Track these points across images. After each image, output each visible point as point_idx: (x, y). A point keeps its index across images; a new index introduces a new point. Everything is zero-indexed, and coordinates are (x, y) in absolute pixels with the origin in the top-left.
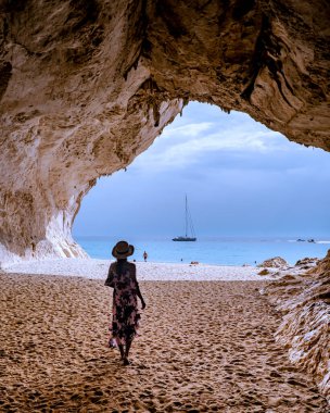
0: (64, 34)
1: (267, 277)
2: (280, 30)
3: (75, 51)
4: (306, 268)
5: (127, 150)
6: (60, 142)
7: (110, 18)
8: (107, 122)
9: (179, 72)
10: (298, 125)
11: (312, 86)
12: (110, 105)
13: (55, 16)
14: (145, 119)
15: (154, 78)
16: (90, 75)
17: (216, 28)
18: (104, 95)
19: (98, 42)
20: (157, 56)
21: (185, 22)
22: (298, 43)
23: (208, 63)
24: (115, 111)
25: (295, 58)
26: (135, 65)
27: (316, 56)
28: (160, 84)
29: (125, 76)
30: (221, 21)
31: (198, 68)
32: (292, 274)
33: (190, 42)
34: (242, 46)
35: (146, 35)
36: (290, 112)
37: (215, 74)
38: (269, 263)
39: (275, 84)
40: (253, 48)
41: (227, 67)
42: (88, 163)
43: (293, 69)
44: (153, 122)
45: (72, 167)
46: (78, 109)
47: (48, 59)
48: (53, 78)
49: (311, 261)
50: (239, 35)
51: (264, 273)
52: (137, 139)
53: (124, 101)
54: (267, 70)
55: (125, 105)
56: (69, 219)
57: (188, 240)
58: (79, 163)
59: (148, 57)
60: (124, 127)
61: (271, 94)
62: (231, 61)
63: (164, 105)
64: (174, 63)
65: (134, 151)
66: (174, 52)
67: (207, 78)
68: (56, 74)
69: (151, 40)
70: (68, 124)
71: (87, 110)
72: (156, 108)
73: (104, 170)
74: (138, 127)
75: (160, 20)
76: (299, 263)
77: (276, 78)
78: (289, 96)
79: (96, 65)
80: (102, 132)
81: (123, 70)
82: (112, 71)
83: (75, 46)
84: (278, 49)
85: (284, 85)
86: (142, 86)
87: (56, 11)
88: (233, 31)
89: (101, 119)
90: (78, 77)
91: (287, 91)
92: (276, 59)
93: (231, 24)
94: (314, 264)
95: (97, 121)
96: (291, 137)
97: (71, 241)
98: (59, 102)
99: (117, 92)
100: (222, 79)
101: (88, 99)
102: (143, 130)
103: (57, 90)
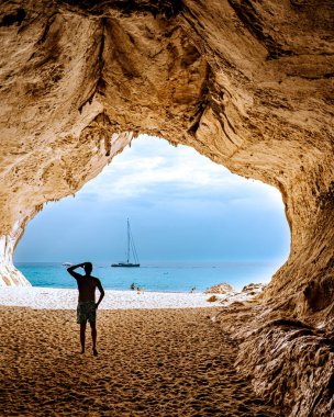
0: (25, 70)
1: (216, 304)
2: (223, 79)
3: (35, 86)
4: (253, 294)
5: (77, 176)
6: (9, 167)
7: (70, 59)
8: (59, 150)
9: (132, 109)
10: (239, 159)
11: (252, 127)
12: (63, 135)
13: (19, 55)
14: (96, 149)
15: (107, 113)
16: (48, 107)
17: (166, 73)
18: (59, 125)
19: (57, 79)
20: (111, 93)
21: (138, 67)
22: (240, 91)
23: (157, 102)
24: (68, 140)
25: (235, 103)
26: (90, 101)
27: (255, 103)
28: (112, 118)
29: (80, 109)
30: (171, 68)
31: (148, 106)
32: (240, 300)
33: (142, 84)
34: (188, 90)
35: (101, 75)
36: (232, 148)
37: (164, 112)
38: (215, 289)
39: (218, 124)
40: (198, 92)
41: (175, 107)
42: (37, 189)
43: (234, 112)
44: (103, 151)
45: (20, 192)
46: (32, 137)
47: (8, 91)
48: (10, 108)
49: (256, 286)
50: (186, 80)
51: (213, 299)
52: (87, 167)
53: (77, 131)
54: (211, 111)
55: (78, 135)
56: (11, 245)
57: (131, 266)
58: (27, 188)
59: (102, 94)
60: (75, 155)
61: (215, 132)
62: (178, 102)
63: (115, 137)
64: (126, 101)
65: (84, 177)
66: (127, 91)
67: (157, 115)
68: (14, 104)
69: (106, 79)
70: (20, 151)
71: (40, 138)
72: (108, 139)
73: (52, 196)
74: (89, 155)
75: (115, 63)
76: (245, 289)
77: (219, 118)
78: (231, 134)
79: (54, 99)
80: (53, 160)
81: (78, 104)
82: (69, 105)
83: (35, 81)
84: (221, 94)
85: (226, 125)
86: (95, 119)
87: (20, 51)
88: (181, 77)
89: (53, 147)
90: (35, 109)
91: (230, 130)
92: (219, 102)
93: (179, 71)
94: (260, 290)
95: (49, 149)
96: (233, 170)
97: (13, 268)
98: (14, 130)
99: (72, 123)
100: (171, 116)
101: (42, 129)
102: (94, 159)
103: (13, 119)
